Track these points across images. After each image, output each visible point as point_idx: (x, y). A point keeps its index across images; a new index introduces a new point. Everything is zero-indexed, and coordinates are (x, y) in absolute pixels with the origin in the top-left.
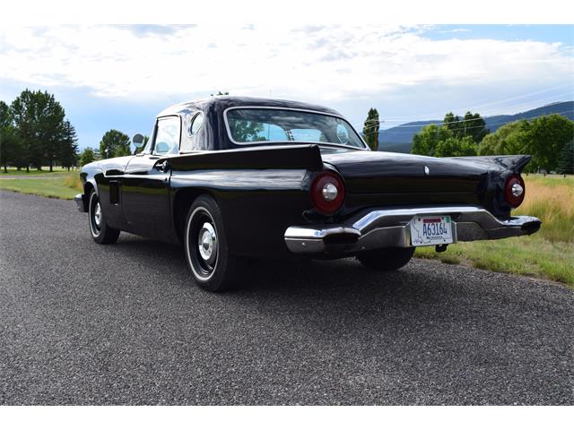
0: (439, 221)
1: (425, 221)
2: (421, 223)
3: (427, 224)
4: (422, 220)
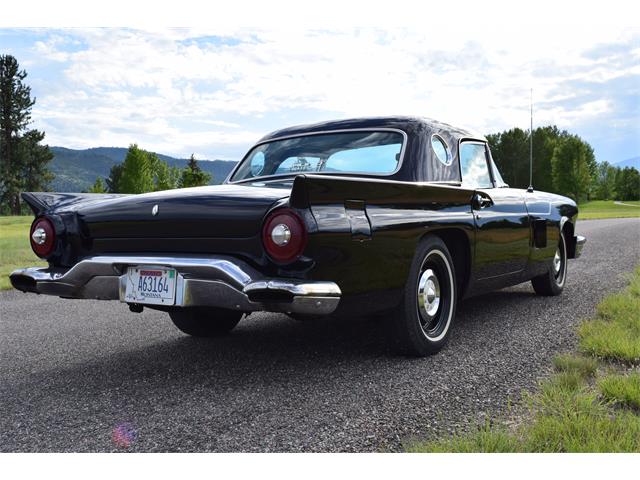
0: (160, 274)
1: (142, 273)
2: (138, 274)
3: (143, 277)
4: (140, 271)
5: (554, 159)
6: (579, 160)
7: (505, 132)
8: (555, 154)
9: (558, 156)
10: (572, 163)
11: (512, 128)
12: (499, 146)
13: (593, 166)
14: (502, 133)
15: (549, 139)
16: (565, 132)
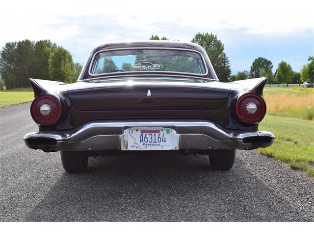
0: (158, 132)
1: (142, 132)
2: (139, 133)
3: (144, 134)
4: (139, 131)
5: (50, 60)
6: (65, 61)
7: (20, 42)
8: (50, 57)
9: (53, 58)
10: (61, 63)
11: (24, 40)
12: (16, 50)
13: (72, 65)
14: (18, 42)
15: (47, 47)
16: (55, 44)
